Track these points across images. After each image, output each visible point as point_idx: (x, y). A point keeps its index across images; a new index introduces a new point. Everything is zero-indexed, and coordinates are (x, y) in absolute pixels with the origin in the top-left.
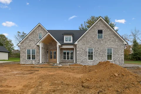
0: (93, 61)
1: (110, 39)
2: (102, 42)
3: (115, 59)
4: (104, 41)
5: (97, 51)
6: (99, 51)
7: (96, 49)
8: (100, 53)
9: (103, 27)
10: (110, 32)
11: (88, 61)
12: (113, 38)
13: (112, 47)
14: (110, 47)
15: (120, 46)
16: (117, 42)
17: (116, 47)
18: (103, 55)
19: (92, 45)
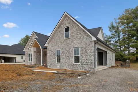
0: (60, 64)
1: (77, 37)
2: (68, 41)
3: (82, 62)
4: (70, 39)
5: (64, 53)
6: (66, 52)
7: (63, 50)
8: (67, 55)
9: (69, 23)
10: (77, 28)
11: (56, 64)
12: (81, 34)
13: (79, 46)
14: (77, 46)
15: (89, 44)
16: (85, 40)
17: (84, 46)
18: (70, 57)
19: (60, 46)
